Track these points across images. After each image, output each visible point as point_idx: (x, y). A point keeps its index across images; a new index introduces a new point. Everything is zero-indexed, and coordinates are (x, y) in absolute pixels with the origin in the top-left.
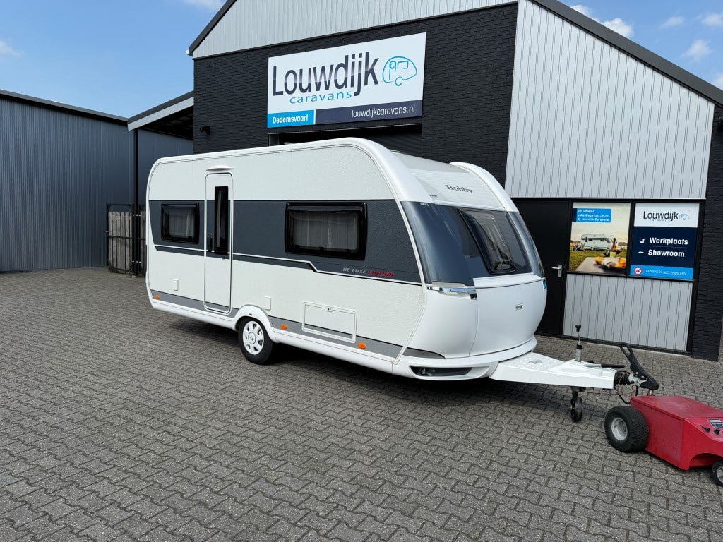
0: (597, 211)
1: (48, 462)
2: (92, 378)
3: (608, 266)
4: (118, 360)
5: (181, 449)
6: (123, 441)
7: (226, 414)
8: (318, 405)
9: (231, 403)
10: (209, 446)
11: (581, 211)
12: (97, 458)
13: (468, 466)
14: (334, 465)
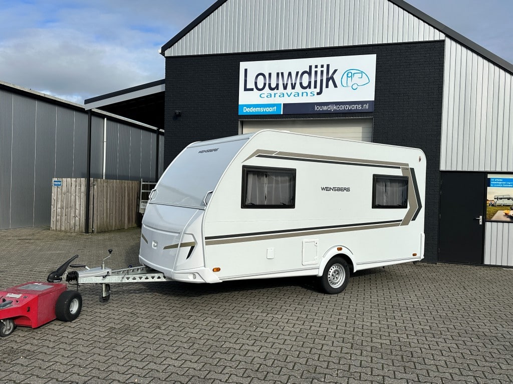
0: (504, 180)
11: (493, 180)
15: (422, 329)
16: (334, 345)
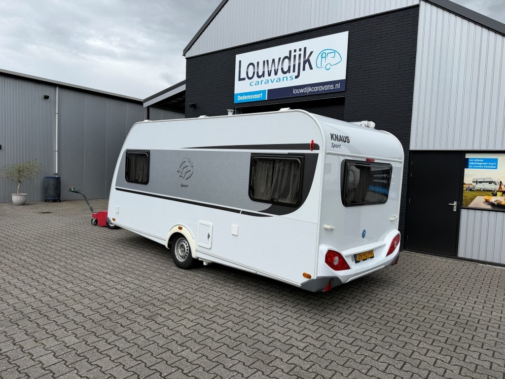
0: (485, 160)
1: (71, 340)
2: (108, 277)
3: (496, 203)
4: (127, 264)
5: (163, 336)
6: (123, 327)
7: (198, 309)
8: (265, 305)
9: (201, 300)
10: (183, 334)
11: (472, 160)
12: (104, 339)
13: (386, 365)
14: (277, 357)
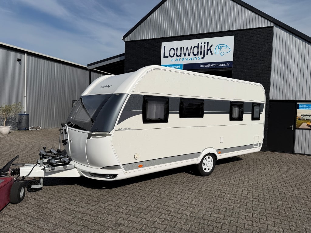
0: (307, 105)
11: (300, 105)
15: (234, 184)
16: (180, 188)
